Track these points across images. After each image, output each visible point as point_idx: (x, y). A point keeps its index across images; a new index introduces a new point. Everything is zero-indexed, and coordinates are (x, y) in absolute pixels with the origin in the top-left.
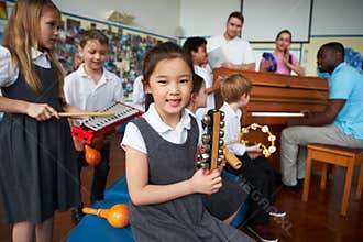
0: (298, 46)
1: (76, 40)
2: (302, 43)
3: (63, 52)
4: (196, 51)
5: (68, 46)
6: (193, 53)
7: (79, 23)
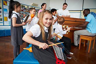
0: (80, 11)
1: (24, 10)
2: (81, 11)
3: (20, 13)
4: (53, 12)
5: (22, 12)
6: (53, 13)
7: (25, 6)
